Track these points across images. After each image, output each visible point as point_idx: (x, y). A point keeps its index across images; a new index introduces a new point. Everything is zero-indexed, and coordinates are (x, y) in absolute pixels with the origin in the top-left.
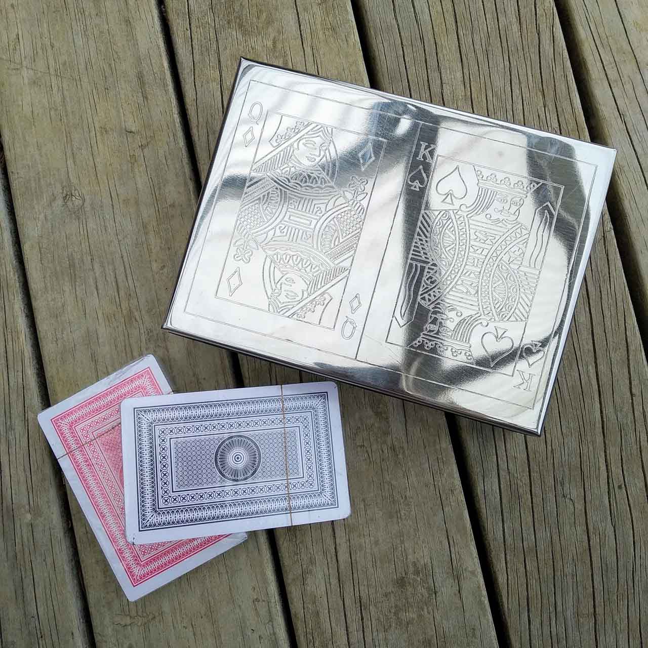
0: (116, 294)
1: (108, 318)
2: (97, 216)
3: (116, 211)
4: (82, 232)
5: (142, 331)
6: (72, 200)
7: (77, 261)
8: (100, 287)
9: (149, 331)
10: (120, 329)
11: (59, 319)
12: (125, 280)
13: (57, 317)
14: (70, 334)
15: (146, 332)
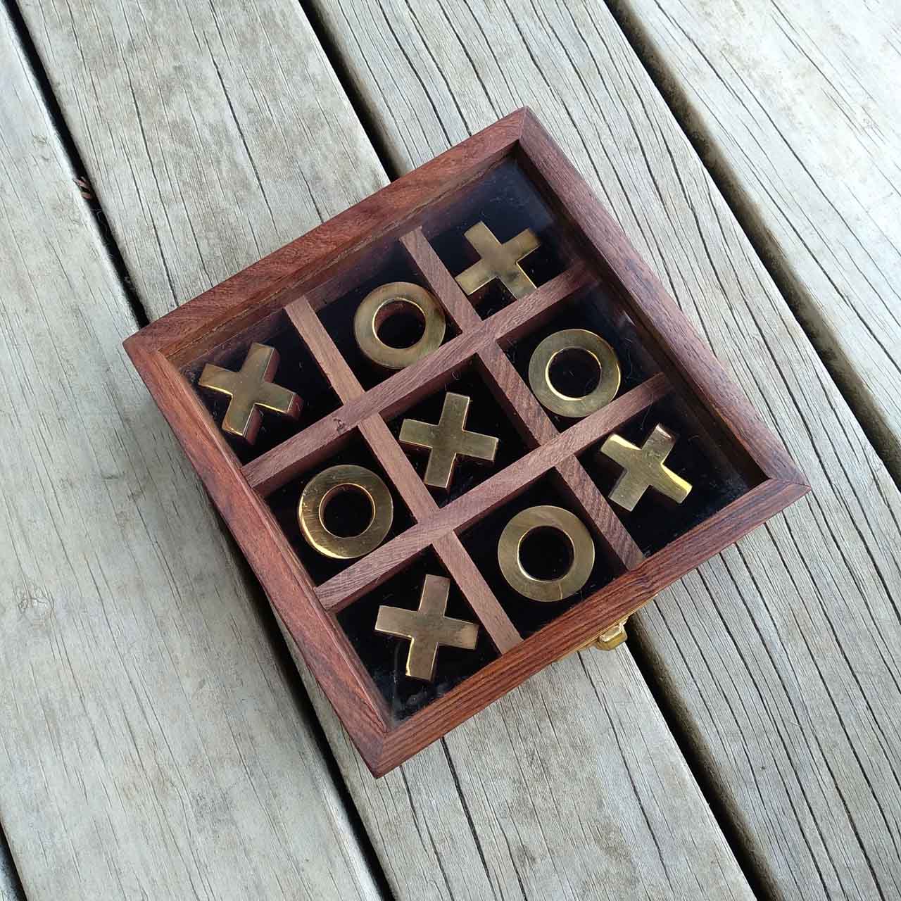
0: (132, 746)
1: (125, 792)
2: (79, 623)
3: (109, 608)
4: (57, 656)
5: (187, 801)
6: (32, 606)
7: (57, 706)
8: (104, 742)
9: (198, 799)
10: (149, 805)
11: (42, 812)
12: (142, 718)
13: (38, 811)
14: (64, 835)
15: (194, 802)
